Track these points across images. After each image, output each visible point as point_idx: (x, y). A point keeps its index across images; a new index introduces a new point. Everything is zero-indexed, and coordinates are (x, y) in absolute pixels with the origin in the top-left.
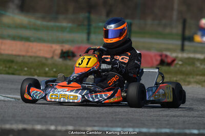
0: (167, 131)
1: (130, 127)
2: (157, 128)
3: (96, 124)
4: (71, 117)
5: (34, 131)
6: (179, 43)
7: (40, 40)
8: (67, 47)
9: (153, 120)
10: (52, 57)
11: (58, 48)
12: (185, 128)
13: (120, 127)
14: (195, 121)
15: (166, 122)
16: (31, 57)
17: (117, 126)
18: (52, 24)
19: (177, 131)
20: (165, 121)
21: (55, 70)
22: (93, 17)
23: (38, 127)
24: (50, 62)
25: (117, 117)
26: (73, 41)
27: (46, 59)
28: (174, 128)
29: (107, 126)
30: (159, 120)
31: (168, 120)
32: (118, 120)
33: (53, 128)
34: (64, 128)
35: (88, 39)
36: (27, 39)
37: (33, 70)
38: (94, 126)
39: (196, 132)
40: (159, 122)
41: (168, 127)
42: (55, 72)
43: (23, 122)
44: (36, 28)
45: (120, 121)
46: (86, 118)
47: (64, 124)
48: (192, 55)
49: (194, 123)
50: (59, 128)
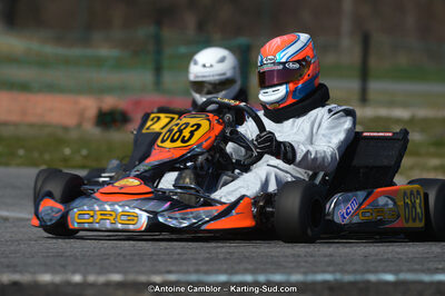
0: (328, 277)
1: (246, 271)
2: (305, 273)
3: (173, 268)
4: (119, 254)
5: (36, 286)
6: (355, 85)
7: (51, 88)
8: (110, 102)
9: (299, 256)
10: (79, 125)
11: (90, 105)
12: (369, 271)
13: (225, 272)
14: (390, 256)
15: (326, 259)
16: (32, 125)
17: (219, 272)
18: (76, 52)
19: (348, 278)
20: (325, 256)
21: (84, 152)
22: (167, 33)
23: (46, 278)
24: (74, 135)
25: (219, 250)
26: (123, 89)
27: (66, 129)
28: (343, 271)
29: (197, 272)
30: (312, 256)
31: (331, 255)
32: (221, 256)
33: (77, 278)
34: (102, 279)
35: (158, 84)
36: (24, 87)
37: (36, 155)
38: (169, 272)
39: (390, 277)
40: (311, 259)
41: (331, 269)
42: (85, 157)
43: (12, 268)
44: (43, 63)
45: (225, 259)
46: (152, 255)
47: (104, 270)
48: (383, 112)
49: (387, 260)
50: (91, 278)
